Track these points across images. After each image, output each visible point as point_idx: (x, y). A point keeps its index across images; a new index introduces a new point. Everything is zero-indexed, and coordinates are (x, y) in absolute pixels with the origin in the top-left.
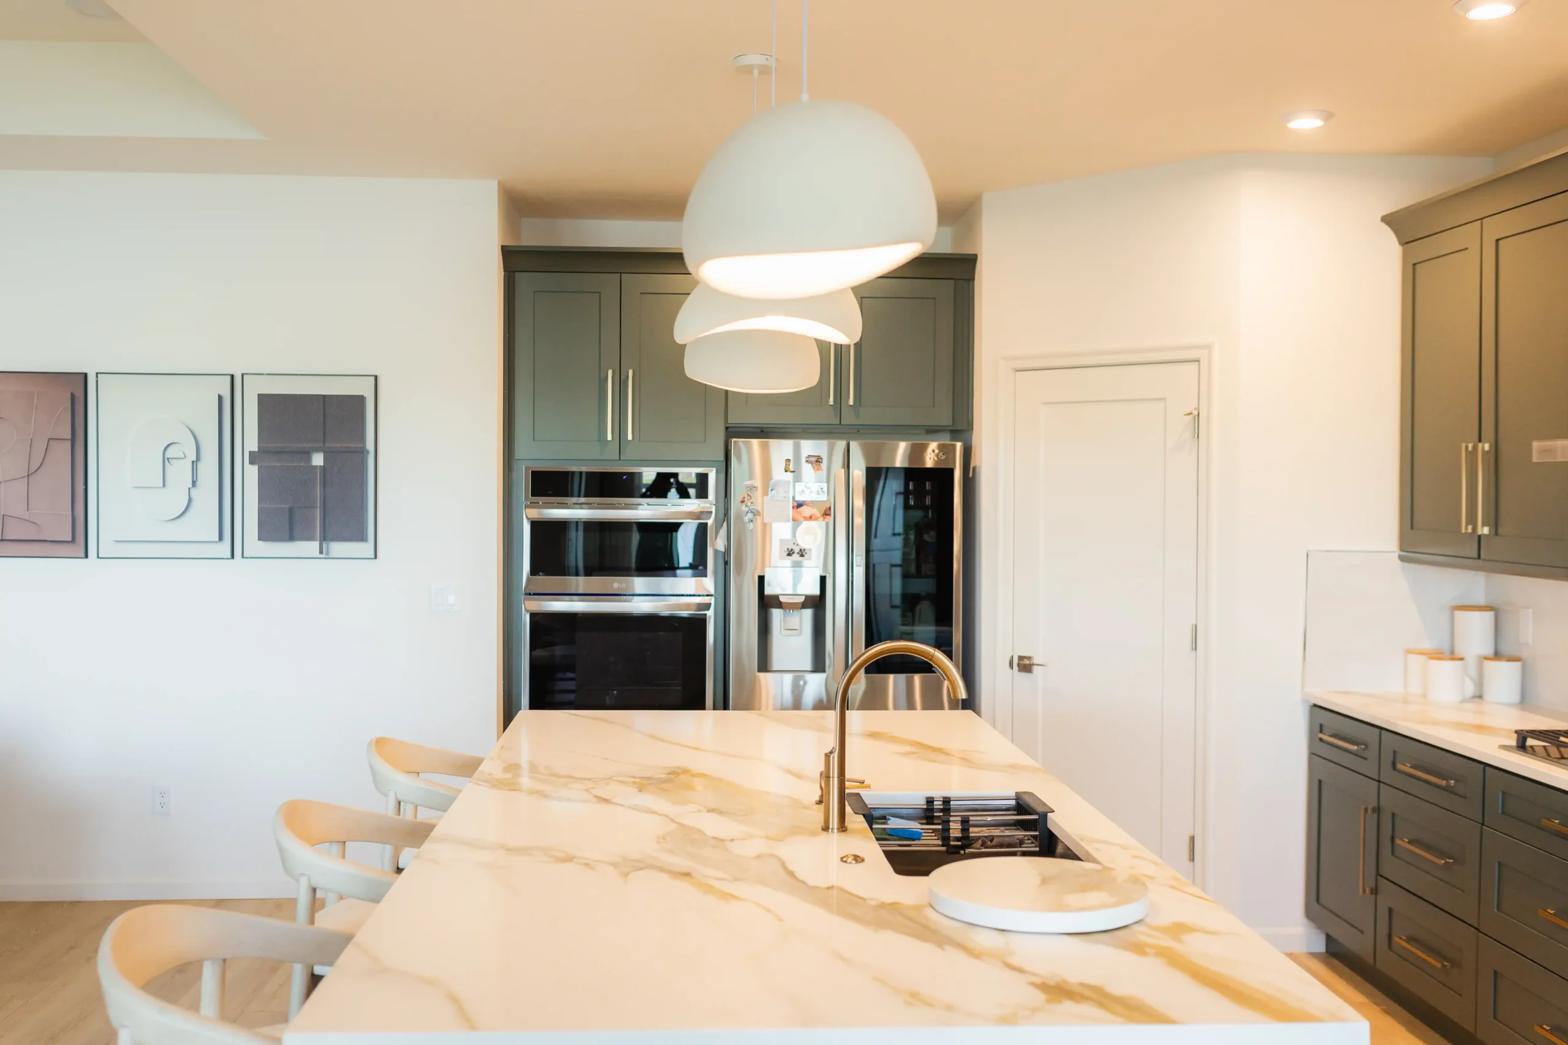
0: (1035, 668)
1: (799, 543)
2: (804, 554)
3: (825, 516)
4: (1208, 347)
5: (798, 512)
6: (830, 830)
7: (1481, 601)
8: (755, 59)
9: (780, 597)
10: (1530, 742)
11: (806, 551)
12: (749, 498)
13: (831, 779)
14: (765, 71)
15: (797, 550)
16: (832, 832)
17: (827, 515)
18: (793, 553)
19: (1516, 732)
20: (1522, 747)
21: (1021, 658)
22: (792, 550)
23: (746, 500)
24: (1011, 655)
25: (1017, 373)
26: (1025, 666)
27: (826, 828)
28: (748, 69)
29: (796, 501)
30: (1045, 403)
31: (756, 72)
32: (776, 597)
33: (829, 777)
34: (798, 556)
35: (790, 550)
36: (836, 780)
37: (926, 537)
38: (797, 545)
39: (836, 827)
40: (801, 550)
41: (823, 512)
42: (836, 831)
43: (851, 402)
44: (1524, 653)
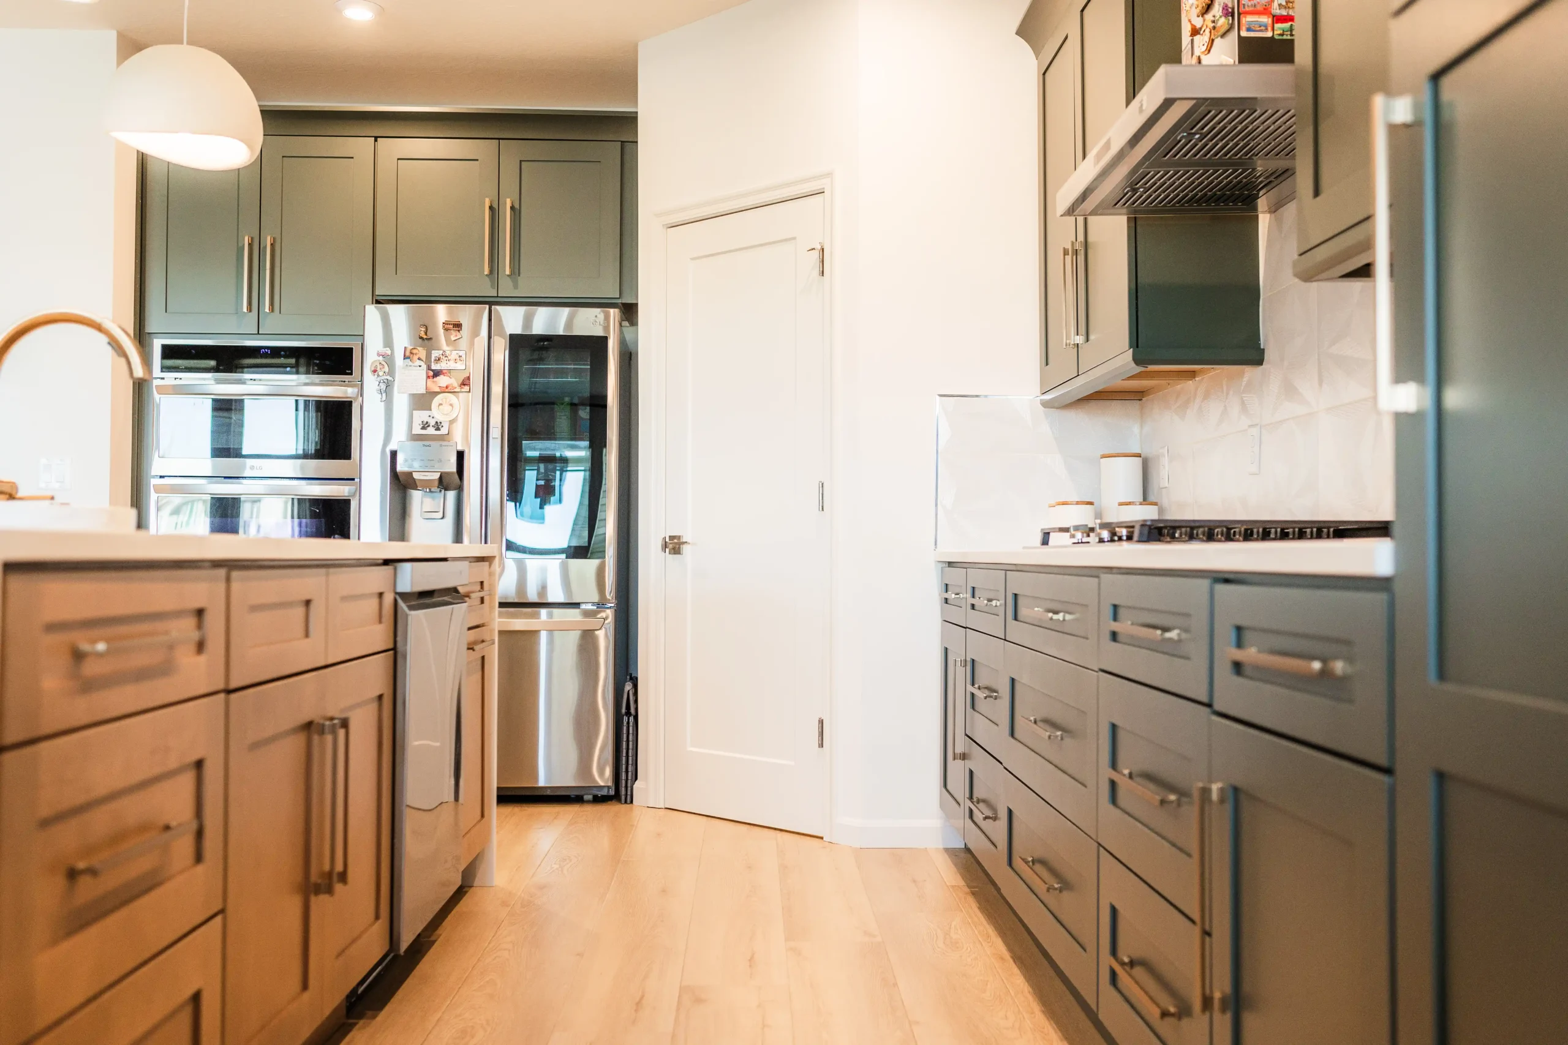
0: (686, 549)
1: (435, 416)
2: (440, 427)
3: (463, 386)
5: (433, 381)
9: (413, 473)
11: (442, 424)
12: (381, 367)
15: (432, 422)
17: (464, 385)
18: (429, 426)
21: (671, 538)
22: (427, 423)
23: (378, 369)
24: (663, 536)
25: (669, 230)
26: (675, 546)
29: (433, 370)
30: (693, 259)
32: (410, 474)
34: (433, 429)
35: (425, 423)
38: (433, 417)
40: (437, 422)
43: (508, 272)
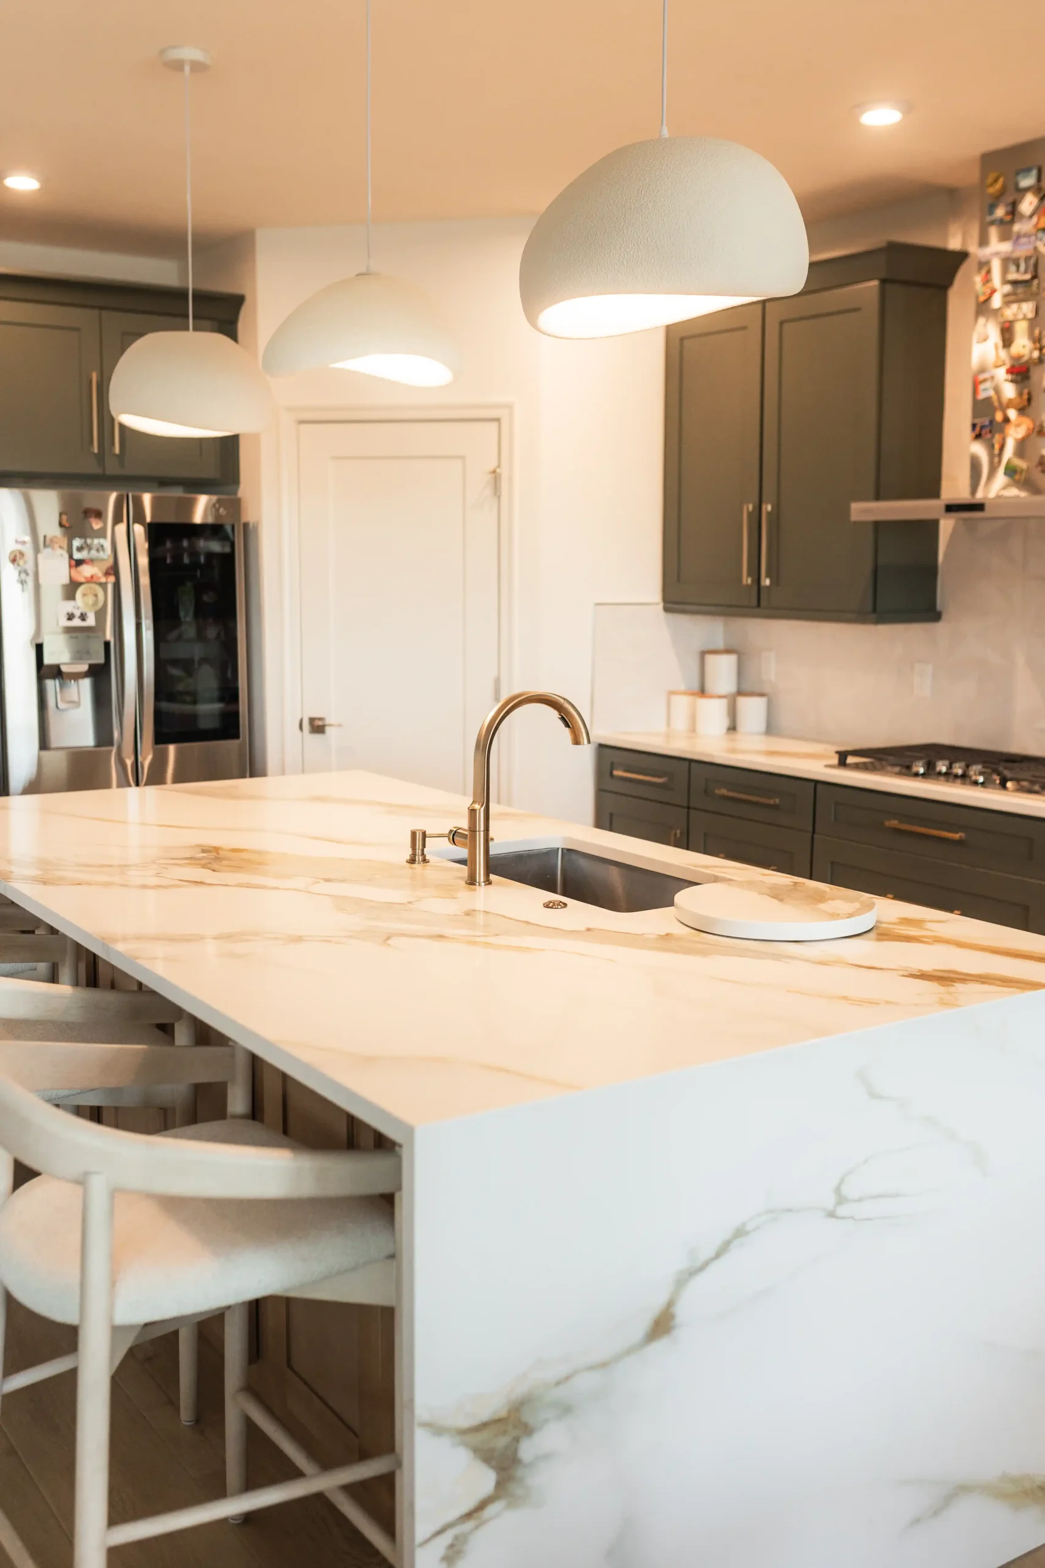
0: (327, 729)
1: (80, 606)
2: (85, 618)
4: (509, 407)
5: (77, 571)
6: (478, 884)
7: (720, 645)
8: (190, 53)
9: (59, 666)
10: (851, 760)
11: (87, 615)
12: (21, 556)
13: (478, 832)
14: (198, 67)
15: (77, 613)
16: (479, 885)
17: (109, 575)
18: (74, 617)
19: (837, 752)
20: (842, 763)
21: (312, 720)
22: (73, 613)
23: (18, 558)
24: (299, 718)
25: (304, 427)
26: (317, 727)
27: (472, 881)
28: (177, 66)
29: (75, 560)
30: (333, 458)
31: (187, 68)
32: (56, 666)
33: (475, 831)
34: (79, 620)
35: (70, 613)
36: (482, 833)
37: (205, 598)
38: (78, 608)
39: (482, 880)
40: (82, 613)
41: (104, 571)
42: (483, 884)
43: (117, 451)
44: (767, 689)
